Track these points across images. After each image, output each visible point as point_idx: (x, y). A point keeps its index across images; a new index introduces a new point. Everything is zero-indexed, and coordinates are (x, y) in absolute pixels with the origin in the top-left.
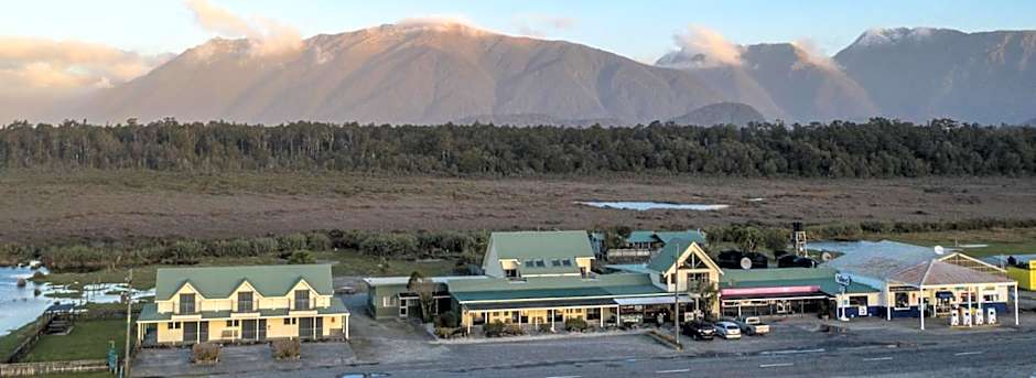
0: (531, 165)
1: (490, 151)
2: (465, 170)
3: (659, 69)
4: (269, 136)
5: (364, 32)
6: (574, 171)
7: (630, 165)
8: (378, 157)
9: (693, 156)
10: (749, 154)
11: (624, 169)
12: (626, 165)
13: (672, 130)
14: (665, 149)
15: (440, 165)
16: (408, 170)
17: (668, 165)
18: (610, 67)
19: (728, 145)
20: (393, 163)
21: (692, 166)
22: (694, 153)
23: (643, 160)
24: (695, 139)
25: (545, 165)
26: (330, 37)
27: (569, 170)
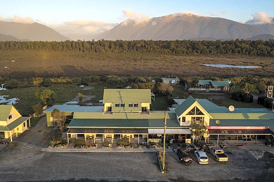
0: (197, 52)
1: (185, 48)
2: (177, 53)
3: (245, 25)
4: (127, 43)
5: (165, 16)
6: (209, 54)
7: (227, 52)
8: (153, 49)
9: (247, 50)
10: (266, 49)
11: (225, 53)
12: (225, 52)
13: (243, 42)
14: (239, 47)
15: (170, 52)
16: (161, 53)
17: (239, 52)
18: (231, 24)
19: (259, 46)
20: (157, 51)
21: (247, 53)
22: (248, 49)
23: (231, 51)
24: (249, 44)
25: (201, 52)
26: (156, 18)
27: (208, 53)
